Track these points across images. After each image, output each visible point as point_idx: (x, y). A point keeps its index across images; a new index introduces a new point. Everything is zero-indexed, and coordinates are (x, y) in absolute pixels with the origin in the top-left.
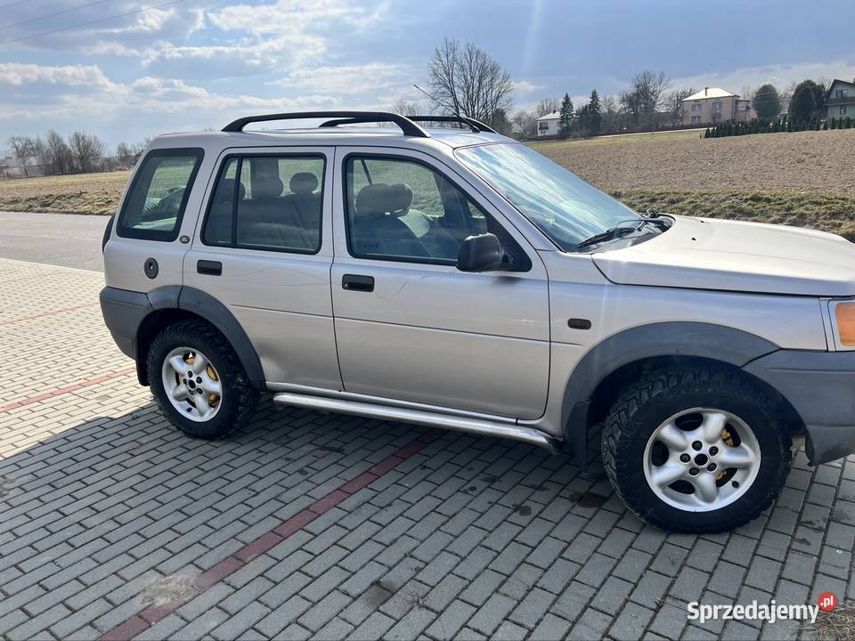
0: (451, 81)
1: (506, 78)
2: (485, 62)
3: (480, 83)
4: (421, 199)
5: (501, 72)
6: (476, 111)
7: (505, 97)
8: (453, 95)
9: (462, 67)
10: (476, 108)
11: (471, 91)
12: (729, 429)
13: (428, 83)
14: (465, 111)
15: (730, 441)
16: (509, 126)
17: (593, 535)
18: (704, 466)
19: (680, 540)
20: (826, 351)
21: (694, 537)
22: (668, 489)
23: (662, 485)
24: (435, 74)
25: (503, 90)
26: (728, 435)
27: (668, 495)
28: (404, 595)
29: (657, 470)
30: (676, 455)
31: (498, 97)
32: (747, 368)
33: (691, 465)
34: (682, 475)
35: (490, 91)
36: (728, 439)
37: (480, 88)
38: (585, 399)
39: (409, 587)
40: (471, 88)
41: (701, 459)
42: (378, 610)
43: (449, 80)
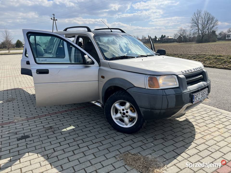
0: (198, 22)
1: (217, 21)
2: (210, 16)
3: (207, 22)
5: (215, 19)
6: (205, 31)
7: (215, 27)
8: (198, 26)
9: (202, 18)
10: (205, 30)
11: (204, 25)
12: (133, 107)
13: (190, 23)
14: (201, 31)
15: (133, 111)
16: (216, 36)
17: (102, 128)
18: (125, 116)
19: (119, 133)
20: (145, 88)
21: (122, 133)
22: (118, 120)
23: (116, 119)
24: (193, 20)
25: (215, 25)
26: (132, 109)
27: (117, 121)
28: (53, 130)
29: (115, 115)
30: (119, 112)
31: (213, 27)
32: (127, 91)
33: (122, 115)
34: (120, 117)
35: (210, 25)
36: (132, 110)
37: (207, 24)
38: (104, 96)
39: (55, 129)
40: (204, 24)
41: (124, 114)
42: (45, 131)
43: (197, 22)
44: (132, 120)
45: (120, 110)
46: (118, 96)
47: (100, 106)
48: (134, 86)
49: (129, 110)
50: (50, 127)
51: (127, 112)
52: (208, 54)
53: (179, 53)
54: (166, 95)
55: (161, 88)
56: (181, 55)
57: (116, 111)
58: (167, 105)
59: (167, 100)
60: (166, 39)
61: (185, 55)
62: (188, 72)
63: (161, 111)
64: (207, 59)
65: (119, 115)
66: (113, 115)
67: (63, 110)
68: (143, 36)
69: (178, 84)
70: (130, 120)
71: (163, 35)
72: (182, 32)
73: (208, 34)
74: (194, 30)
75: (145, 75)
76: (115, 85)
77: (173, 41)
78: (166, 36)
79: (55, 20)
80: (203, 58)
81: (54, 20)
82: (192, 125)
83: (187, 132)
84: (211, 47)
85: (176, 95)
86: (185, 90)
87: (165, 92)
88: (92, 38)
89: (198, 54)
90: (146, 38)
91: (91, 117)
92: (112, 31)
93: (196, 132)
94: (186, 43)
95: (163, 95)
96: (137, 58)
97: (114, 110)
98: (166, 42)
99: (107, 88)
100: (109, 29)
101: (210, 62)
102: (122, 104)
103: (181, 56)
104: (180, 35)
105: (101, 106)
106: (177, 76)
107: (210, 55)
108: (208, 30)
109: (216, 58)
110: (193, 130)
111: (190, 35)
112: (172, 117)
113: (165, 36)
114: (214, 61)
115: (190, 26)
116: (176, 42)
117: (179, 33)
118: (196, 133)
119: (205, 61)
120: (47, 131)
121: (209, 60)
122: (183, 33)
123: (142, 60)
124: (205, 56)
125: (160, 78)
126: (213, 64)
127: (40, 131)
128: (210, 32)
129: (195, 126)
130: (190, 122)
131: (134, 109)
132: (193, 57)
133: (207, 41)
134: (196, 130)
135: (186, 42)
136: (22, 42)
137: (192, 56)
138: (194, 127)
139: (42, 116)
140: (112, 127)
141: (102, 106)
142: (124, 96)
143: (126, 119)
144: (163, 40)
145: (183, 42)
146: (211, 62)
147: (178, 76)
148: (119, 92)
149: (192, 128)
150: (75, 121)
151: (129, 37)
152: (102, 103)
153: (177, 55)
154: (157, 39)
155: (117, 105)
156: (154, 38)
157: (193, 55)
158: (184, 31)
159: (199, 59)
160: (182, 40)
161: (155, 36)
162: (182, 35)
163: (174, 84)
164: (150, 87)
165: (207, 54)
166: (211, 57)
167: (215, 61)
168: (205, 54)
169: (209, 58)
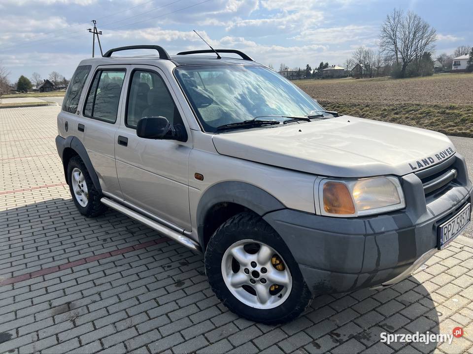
1: (433, 32)
2: (419, 23)
3: (414, 35)
4: (329, 104)
5: (429, 29)
6: (409, 54)
7: (431, 44)
8: (395, 43)
9: (403, 26)
10: (409, 51)
11: (407, 41)
12: (278, 258)
13: (379, 36)
14: (401, 53)
15: (280, 267)
16: (432, 63)
17: (198, 307)
18: (258, 279)
19: (242, 323)
20: (315, 214)
21: (252, 323)
22: (241, 289)
23: (235, 285)
24: (385, 31)
25: (429, 40)
26: (278, 262)
27: (238, 293)
28: (72, 313)
29: (233, 275)
30: (242, 268)
31: (426, 44)
32: (264, 218)
33: (250, 277)
34: (246, 282)
35: (421, 40)
36: (278, 264)
37: (414, 39)
38: (202, 223)
39: (79, 310)
40: (408, 39)
41: (255, 274)
42: (53, 317)
43: (394, 34)
44: (276, 289)
45: (245, 265)
46: (241, 227)
47: (194, 247)
48: (284, 206)
49: (269, 266)
50: (66, 303)
51: (264, 270)
52: (425, 103)
53: (362, 101)
54: (375, 234)
55: (359, 213)
56: (366, 106)
57: (236, 266)
58: (377, 260)
59: (378, 246)
60: (329, 72)
61: (377, 106)
62: (425, 167)
63: (361, 275)
64: (424, 115)
65: (242, 277)
66: (228, 274)
67: (104, 251)
68: (281, 65)
69: (402, 200)
70: (273, 289)
71: (322, 63)
72: (362, 55)
73: (416, 59)
74: (387, 51)
75: (314, 178)
76: (231, 200)
77: (343, 74)
78: (330, 65)
79: (97, 33)
80: (415, 111)
81: (94, 33)
82: (425, 295)
83: (417, 316)
84: (428, 88)
85: (399, 231)
86: (421, 215)
87: (371, 227)
88: (169, 73)
89: (404, 104)
90: (289, 70)
91: (171, 273)
92: (219, 58)
93: (439, 314)
94: (371, 79)
95: (366, 235)
96: (284, 123)
97: (230, 264)
98: (329, 76)
99: (210, 205)
100: (212, 51)
101: (431, 121)
102: (252, 249)
103: (368, 108)
104: (358, 62)
105: (196, 246)
106: (399, 177)
107: (431, 106)
108: (415, 51)
109: (443, 113)
110: (431, 310)
111: (379, 61)
112: (384, 286)
113: (327, 64)
114: (439, 119)
115: (378, 44)
116: (350, 76)
117: (355, 58)
118: (440, 319)
119: (421, 118)
120: (58, 318)
121: (428, 117)
122: (365, 58)
123: (300, 131)
124: (419, 108)
125: (355, 185)
126: (438, 125)
127: (39, 317)
128: (419, 54)
129: (433, 296)
130: (419, 284)
131: (281, 261)
132: (393, 110)
133: (413, 74)
134: (438, 309)
135: (371, 77)
136: (30, 81)
137: (391, 107)
138: (431, 300)
139: (51, 271)
140: (225, 305)
141: (199, 247)
142: (256, 229)
143: (261, 288)
144: (324, 72)
145: (365, 76)
146: (433, 120)
147: (403, 177)
148: (243, 217)
149: (425, 301)
150: (132, 285)
151: (262, 70)
152: (197, 239)
153: (359, 105)
154: (312, 72)
155: (236, 251)
156: (305, 68)
157: (393, 105)
158: (367, 53)
159: (406, 115)
160: (363, 73)
161: (308, 65)
162: (363, 62)
163: (393, 200)
164: (330, 211)
165: (422, 103)
166: (431, 109)
167: (442, 118)
168: (418, 102)
169: (428, 113)
